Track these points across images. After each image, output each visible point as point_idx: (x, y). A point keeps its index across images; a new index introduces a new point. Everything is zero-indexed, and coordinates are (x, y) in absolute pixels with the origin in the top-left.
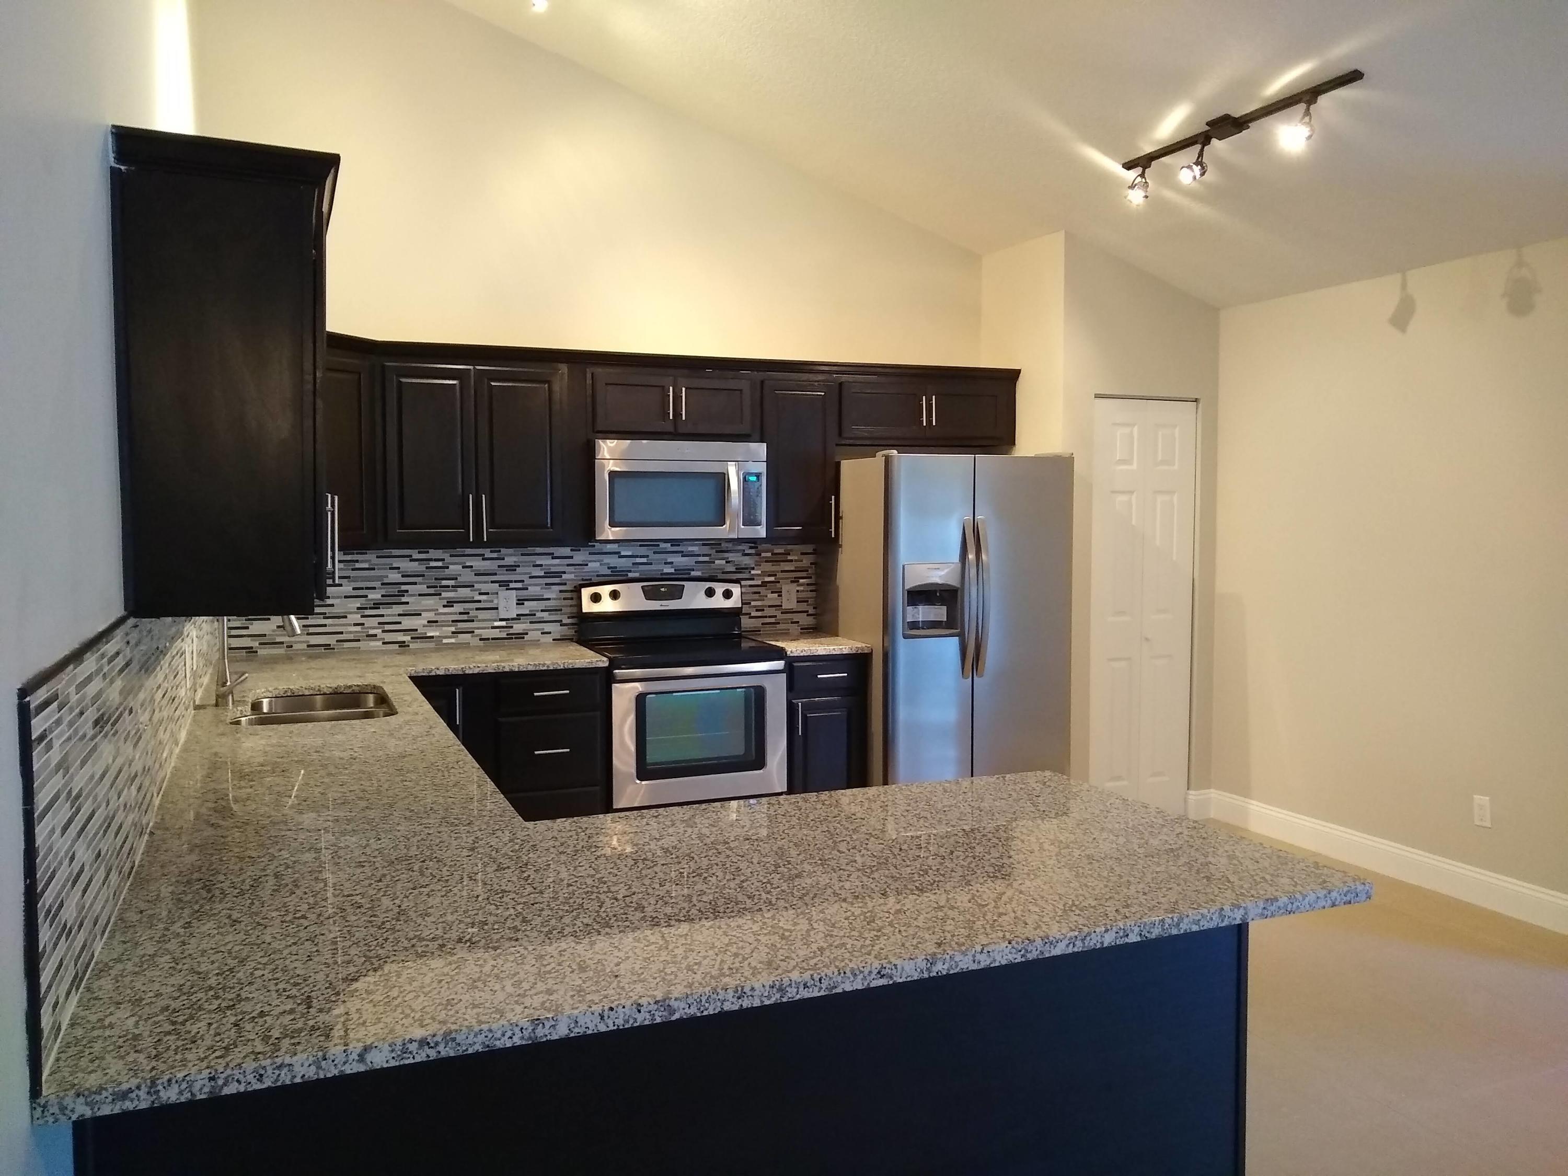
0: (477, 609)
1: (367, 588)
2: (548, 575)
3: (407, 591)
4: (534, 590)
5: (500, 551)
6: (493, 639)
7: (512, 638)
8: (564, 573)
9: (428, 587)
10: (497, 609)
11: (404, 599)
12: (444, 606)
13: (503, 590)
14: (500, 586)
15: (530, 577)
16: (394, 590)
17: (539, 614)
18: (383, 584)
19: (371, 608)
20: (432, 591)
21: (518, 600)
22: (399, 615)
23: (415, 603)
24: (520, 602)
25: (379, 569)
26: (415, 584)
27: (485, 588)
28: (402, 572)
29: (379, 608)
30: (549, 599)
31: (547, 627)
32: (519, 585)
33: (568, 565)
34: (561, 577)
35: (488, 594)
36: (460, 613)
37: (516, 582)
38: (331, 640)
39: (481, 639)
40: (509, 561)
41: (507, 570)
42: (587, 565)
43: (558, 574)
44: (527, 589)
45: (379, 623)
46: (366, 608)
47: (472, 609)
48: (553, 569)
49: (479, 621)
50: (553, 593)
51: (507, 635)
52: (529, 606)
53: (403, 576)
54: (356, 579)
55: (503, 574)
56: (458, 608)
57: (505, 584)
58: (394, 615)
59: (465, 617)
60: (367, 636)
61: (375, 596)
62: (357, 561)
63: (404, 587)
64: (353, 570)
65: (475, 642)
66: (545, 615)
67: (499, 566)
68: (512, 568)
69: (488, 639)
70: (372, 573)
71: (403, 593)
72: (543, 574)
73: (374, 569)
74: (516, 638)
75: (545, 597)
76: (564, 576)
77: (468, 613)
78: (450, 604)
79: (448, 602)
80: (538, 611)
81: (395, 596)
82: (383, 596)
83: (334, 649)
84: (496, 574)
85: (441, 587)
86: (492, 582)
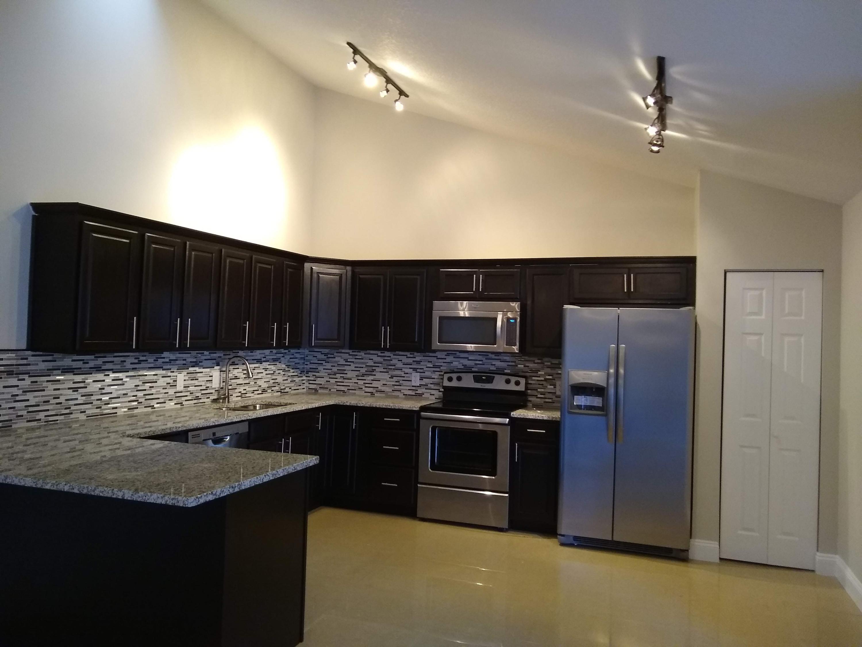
0: (403, 380)
1: (360, 367)
2: (435, 366)
3: (375, 370)
4: (427, 374)
5: (414, 354)
6: (409, 395)
7: (417, 396)
8: (442, 366)
9: (384, 369)
10: (411, 381)
11: (373, 373)
12: (390, 378)
13: (414, 372)
14: (413, 370)
15: (426, 367)
16: (370, 369)
17: (429, 385)
18: (366, 366)
19: (361, 376)
20: (385, 370)
21: (421, 378)
22: (372, 380)
23: (378, 376)
24: (421, 379)
25: (365, 359)
26: (378, 366)
27: (407, 371)
28: (374, 361)
29: (364, 376)
30: (434, 378)
31: (433, 392)
32: (422, 371)
33: (444, 362)
34: (440, 368)
35: (408, 373)
36: (396, 382)
37: (420, 369)
38: (345, 389)
39: (404, 395)
40: (418, 359)
41: (417, 363)
42: (452, 363)
43: (439, 367)
44: (425, 373)
45: (364, 383)
46: (359, 376)
47: (401, 380)
48: (437, 364)
49: (403, 386)
50: (436, 376)
51: (415, 394)
52: (425, 381)
53: (374, 363)
54: (357, 363)
55: (415, 365)
56: (395, 379)
57: (415, 370)
58: (369, 380)
59: (397, 384)
60: (359, 388)
61: (363, 371)
62: (357, 355)
63: (374, 368)
64: (355, 359)
65: (401, 395)
66: (432, 386)
67: (413, 361)
68: (418, 362)
69: (407, 395)
70: (362, 361)
71: (373, 371)
72: (432, 366)
73: (363, 359)
74: (419, 396)
75: (433, 377)
76: (442, 368)
77: (399, 382)
78: (392, 377)
79: (391, 376)
80: (429, 383)
81: (371, 371)
82: (366, 371)
83: (346, 393)
84: (411, 365)
85: (389, 369)
86: (410, 368)
